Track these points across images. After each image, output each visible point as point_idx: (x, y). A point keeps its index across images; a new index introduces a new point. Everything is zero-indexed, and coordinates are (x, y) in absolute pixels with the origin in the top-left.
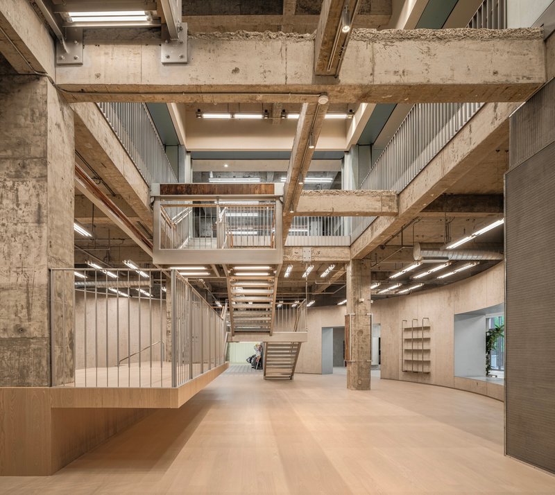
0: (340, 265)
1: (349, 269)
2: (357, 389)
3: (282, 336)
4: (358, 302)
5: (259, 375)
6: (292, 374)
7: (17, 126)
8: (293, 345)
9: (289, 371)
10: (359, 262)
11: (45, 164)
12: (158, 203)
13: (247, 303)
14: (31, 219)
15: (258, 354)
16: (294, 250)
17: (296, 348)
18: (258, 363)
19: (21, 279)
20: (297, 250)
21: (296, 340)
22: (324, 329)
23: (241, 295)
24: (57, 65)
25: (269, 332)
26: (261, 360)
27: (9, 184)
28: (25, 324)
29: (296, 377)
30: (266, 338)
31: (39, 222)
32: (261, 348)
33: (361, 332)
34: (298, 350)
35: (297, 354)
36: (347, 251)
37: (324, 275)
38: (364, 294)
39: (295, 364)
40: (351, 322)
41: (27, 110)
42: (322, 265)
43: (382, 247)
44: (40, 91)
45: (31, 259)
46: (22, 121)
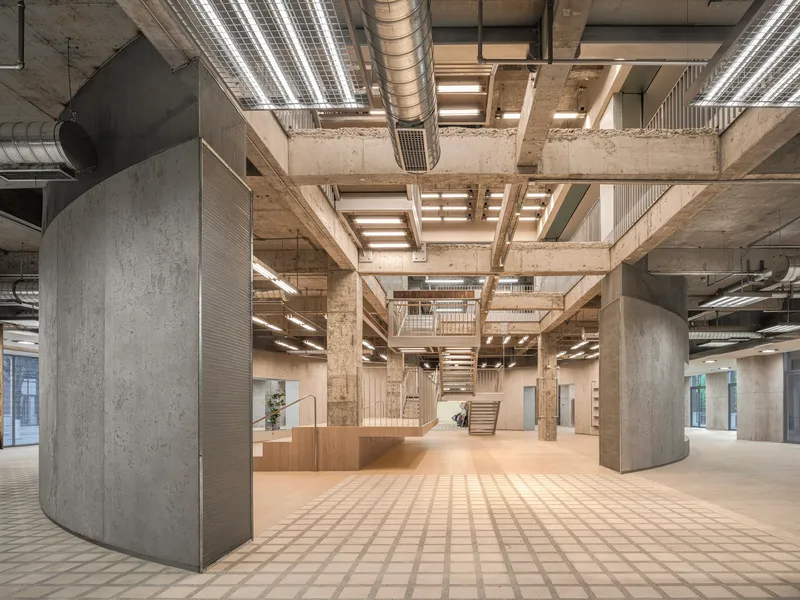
0: (532, 337)
1: (540, 339)
2: (546, 440)
3: (484, 396)
4: (546, 368)
5: (465, 431)
6: (494, 429)
7: (341, 296)
8: (494, 403)
9: (491, 427)
10: (547, 335)
11: (356, 315)
12: (391, 304)
13: (453, 365)
14: (349, 342)
15: (464, 412)
16: (493, 325)
17: (497, 405)
18: (463, 421)
19: (344, 373)
20: (496, 325)
21: (497, 400)
22: (526, 388)
23: (449, 360)
24: (359, 262)
25: (472, 393)
26: (466, 418)
27: (337, 325)
28: (345, 395)
29: (497, 432)
30: (470, 398)
31: (352, 344)
32: (466, 406)
33: (549, 393)
34: (498, 407)
35: (498, 411)
36: (537, 325)
37: (521, 342)
38: (551, 362)
39: (496, 420)
40: (541, 385)
41: (346, 288)
42: (517, 338)
43: (567, 322)
44: (353, 278)
45: (348, 363)
46: (344, 293)
